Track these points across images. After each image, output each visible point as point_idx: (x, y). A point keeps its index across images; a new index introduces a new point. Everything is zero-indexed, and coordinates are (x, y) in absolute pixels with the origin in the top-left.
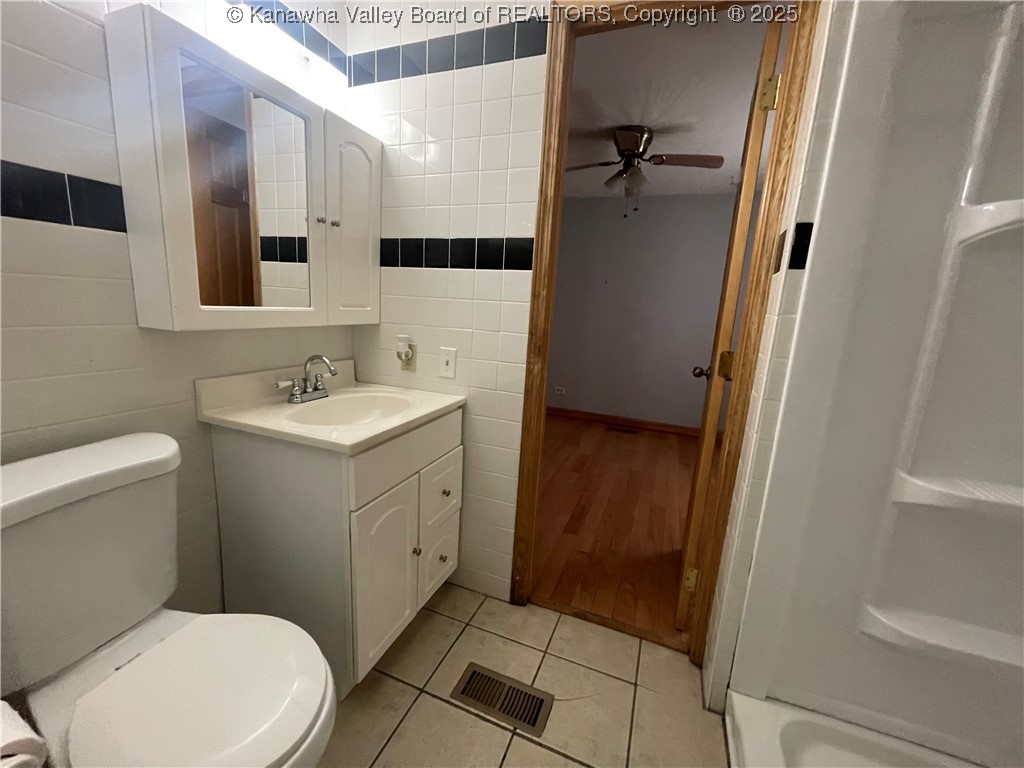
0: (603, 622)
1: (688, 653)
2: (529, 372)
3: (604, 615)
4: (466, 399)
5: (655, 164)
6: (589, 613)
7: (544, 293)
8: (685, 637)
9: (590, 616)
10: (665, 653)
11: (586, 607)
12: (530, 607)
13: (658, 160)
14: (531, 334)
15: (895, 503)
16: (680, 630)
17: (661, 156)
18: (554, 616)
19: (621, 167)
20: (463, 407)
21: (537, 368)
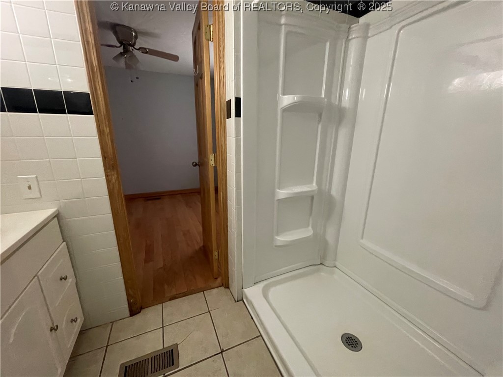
0: (185, 295)
1: (223, 285)
2: (108, 181)
3: (184, 291)
4: (58, 210)
5: (143, 53)
6: (176, 294)
7: (107, 130)
8: (219, 280)
9: (177, 296)
10: (215, 291)
11: (174, 292)
12: (143, 311)
13: (144, 51)
14: (104, 157)
15: (277, 200)
16: (216, 278)
17: (145, 49)
18: (159, 307)
19: (121, 50)
20: (57, 216)
21: (114, 178)
